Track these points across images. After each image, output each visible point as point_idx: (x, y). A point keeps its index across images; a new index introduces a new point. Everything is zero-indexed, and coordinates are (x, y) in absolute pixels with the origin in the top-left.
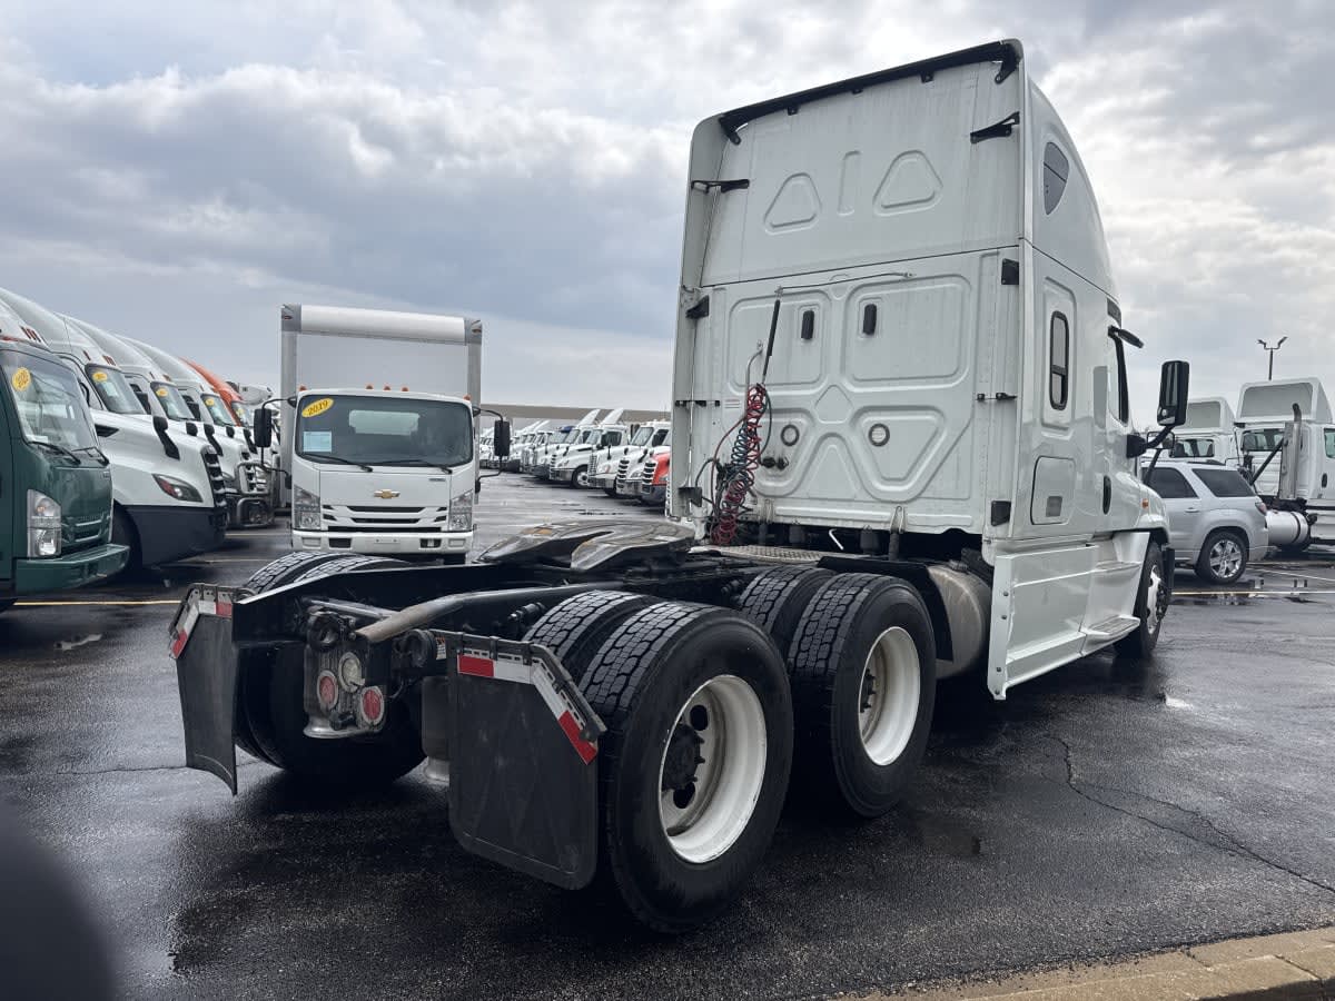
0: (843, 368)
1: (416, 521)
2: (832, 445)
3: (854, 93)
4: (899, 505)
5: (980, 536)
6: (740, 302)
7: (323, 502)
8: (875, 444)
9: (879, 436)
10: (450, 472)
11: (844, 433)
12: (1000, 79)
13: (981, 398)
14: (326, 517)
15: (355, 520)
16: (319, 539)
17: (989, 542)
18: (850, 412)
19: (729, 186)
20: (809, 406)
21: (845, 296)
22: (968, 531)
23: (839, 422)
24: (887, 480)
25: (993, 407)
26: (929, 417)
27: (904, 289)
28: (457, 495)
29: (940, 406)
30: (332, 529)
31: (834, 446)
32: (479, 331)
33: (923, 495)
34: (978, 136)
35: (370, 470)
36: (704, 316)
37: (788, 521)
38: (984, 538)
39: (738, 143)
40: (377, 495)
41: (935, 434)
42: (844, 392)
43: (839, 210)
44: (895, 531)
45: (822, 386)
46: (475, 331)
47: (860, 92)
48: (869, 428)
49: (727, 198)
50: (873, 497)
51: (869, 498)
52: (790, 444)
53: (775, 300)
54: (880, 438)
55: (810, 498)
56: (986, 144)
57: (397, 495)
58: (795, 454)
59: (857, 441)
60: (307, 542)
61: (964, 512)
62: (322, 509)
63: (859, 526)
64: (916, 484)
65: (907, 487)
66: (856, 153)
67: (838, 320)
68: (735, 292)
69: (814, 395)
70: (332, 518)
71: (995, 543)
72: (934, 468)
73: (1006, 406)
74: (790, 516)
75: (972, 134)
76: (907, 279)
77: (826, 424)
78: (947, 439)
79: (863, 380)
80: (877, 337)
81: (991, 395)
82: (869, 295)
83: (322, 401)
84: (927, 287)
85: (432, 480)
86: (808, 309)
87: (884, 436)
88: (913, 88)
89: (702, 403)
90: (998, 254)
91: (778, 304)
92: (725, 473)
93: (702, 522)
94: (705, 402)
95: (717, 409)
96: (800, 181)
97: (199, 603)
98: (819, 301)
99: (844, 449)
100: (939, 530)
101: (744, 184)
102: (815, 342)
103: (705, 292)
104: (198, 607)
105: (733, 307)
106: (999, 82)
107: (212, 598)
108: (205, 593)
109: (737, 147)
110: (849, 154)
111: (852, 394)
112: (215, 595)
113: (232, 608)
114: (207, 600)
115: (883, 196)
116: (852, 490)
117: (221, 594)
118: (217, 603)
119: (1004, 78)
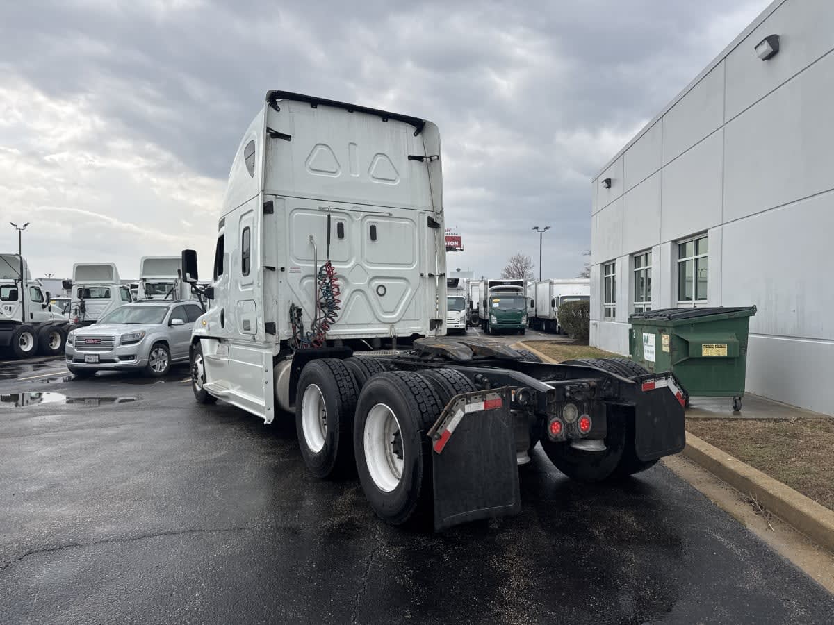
0: (362, 256)
2: (358, 296)
3: (349, 111)
4: (392, 324)
5: (425, 335)
6: (296, 209)
8: (379, 295)
9: (381, 291)
11: (365, 289)
12: (416, 134)
13: (422, 275)
18: (368, 279)
19: (276, 135)
20: (346, 275)
21: (360, 218)
22: (420, 333)
23: (362, 284)
24: (386, 313)
25: (427, 280)
26: (402, 282)
27: (389, 221)
29: (408, 278)
33: (403, 318)
34: (411, 158)
36: (271, 213)
37: (335, 338)
39: (278, 111)
41: (406, 290)
42: (364, 269)
43: (351, 171)
44: (394, 337)
45: (352, 263)
47: (352, 112)
48: (376, 288)
49: (276, 143)
50: (379, 320)
51: (379, 322)
53: (328, 213)
55: (347, 324)
56: (414, 162)
59: (371, 294)
61: (418, 326)
63: (374, 336)
64: (399, 315)
65: (394, 316)
66: (354, 144)
68: (291, 203)
69: (348, 269)
72: (406, 307)
73: (432, 279)
74: (335, 335)
75: (409, 156)
76: (390, 216)
77: (355, 284)
78: (411, 292)
79: (372, 263)
80: (377, 242)
81: (426, 274)
82: (372, 220)
84: (399, 222)
86: (340, 221)
87: (384, 291)
88: (378, 121)
90: (424, 213)
91: (329, 216)
92: (295, 314)
93: (276, 344)
94: (274, 268)
95: (283, 272)
96: (324, 148)
97: (466, 407)
98: (346, 219)
99: (364, 298)
100: (409, 335)
101: (288, 138)
102: (345, 240)
103: (269, 198)
104: (463, 410)
105: (291, 212)
106: (415, 136)
107: (481, 399)
108: (472, 398)
109: (278, 113)
110: (351, 144)
111: (368, 269)
112: (483, 398)
113: (501, 401)
114: (474, 402)
115: (372, 172)
116: (370, 318)
117: (490, 394)
118: (485, 401)
119: (417, 134)
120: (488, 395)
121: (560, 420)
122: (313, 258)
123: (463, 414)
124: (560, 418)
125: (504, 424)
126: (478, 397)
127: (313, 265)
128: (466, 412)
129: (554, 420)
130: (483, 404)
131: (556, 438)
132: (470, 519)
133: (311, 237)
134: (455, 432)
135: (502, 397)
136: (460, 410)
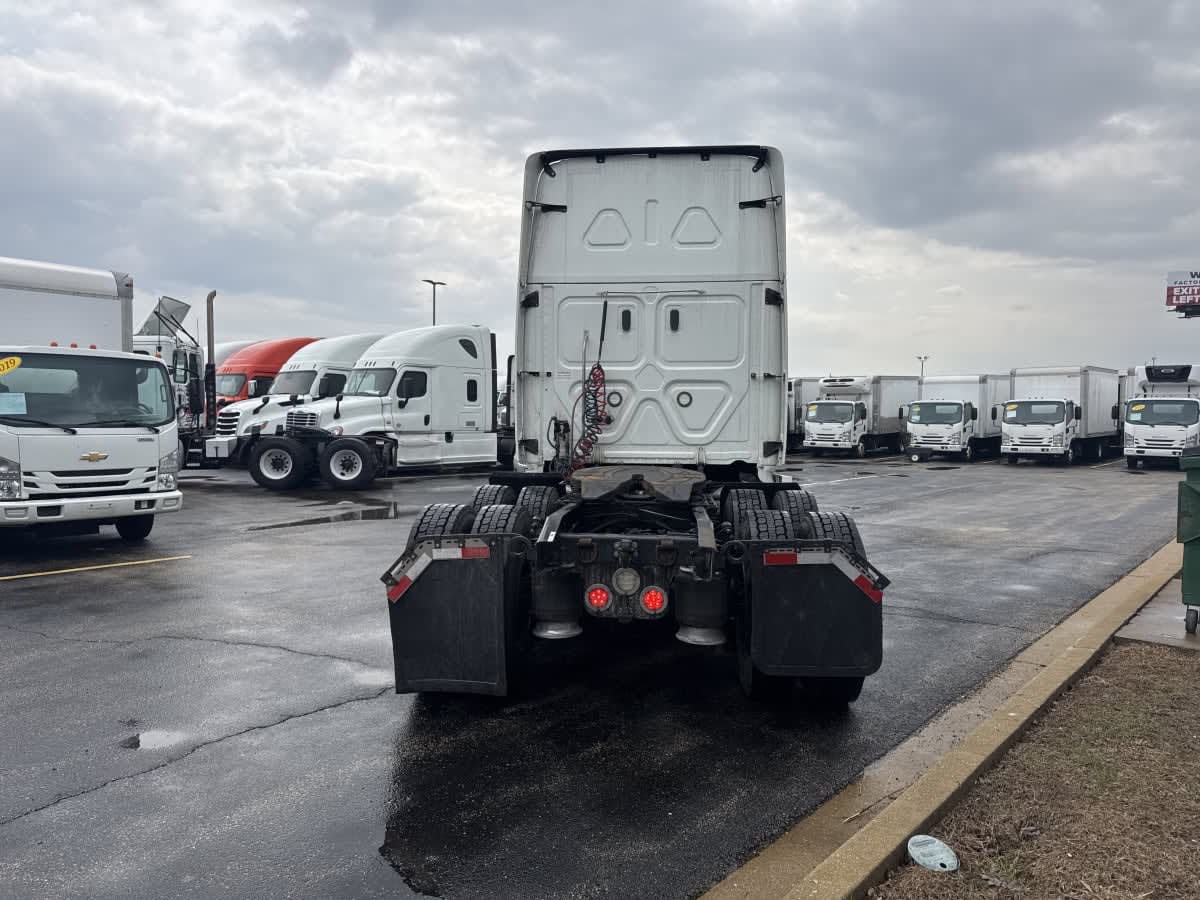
0: (656, 352)
1: (124, 483)
2: (649, 406)
4: (701, 446)
5: (755, 465)
6: (566, 298)
7: (24, 469)
8: (682, 405)
9: (685, 400)
10: (157, 431)
11: (660, 398)
12: (756, 169)
13: (753, 376)
14: (27, 484)
15: (59, 485)
16: (26, 508)
17: (762, 468)
18: (664, 384)
19: (548, 208)
20: (631, 379)
21: (655, 302)
22: (748, 461)
23: (656, 391)
24: (691, 430)
25: (761, 382)
26: (719, 388)
27: (698, 302)
28: (166, 454)
29: (727, 381)
30: (33, 497)
31: (649, 407)
32: (130, 285)
33: (719, 439)
34: (744, 205)
35: (74, 433)
36: (535, 306)
38: (758, 466)
39: (553, 176)
40: (84, 459)
41: (724, 399)
42: (658, 370)
43: (646, 239)
45: (640, 364)
46: (127, 285)
47: (654, 157)
48: (676, 396)
49: (547, 217)
50: (678, 439)
51: (679, 443)
52: (613, 406)
53: (604, 300)
54: (685, 401)
55: (632, 443)
56: (748, 210)
57: (106, 457)
58: (620, 412)
59: (668, 404)
60: (10, 513)
61: (744, 449)
62: (23, 477)
63: (672, 462)
64: (712, 433)
65: (704, 435)
66: (655, 201)
67: (649, 319)
68: (561, 291)
69: (635, 371)
70: (34, 485)
71: (766, 468)
72: (725, 421)
73: (769, 380)
75: (740, 203)
76: (701, 294)
77: (644, 391)
78: (734, 401)
79: (671, 362)
80: (680, 332)
81: (760, 375)
82: (674, 303)
83: (8, 359)
84: (715, 302)
85: (141, 440)
86: (625, 309)
87: (688, 400)
88: (695, 163)
89: (536, 374)
90: (761, 284)
91: (606, 303)
92: (561, 428)
93: (539, 466)
94: (538, 373)
95: (550, 378)
96: (611, 214)
97: (434, 551)
98: (635, 304)
99: (659, 409)
100: (729, 462)
101: (563, 209)
102: (632, 333)
103: (534, 288)
104: (431, 555)
105: (561, 302)
106: (755, 171)
107: (457, 544)
108: (444, 542)
109: (552, 179)
110: (649, 201)
111: (664, 371)
112: (461, 542)
113: (488, 550)
114: (445, 547)
115: (678, 235)
116: (667, 437)
117: (471, 540)
118: (463, 547)
119: (758, 169)
120: (467, 540)
121: (606, 589)
122: (581, 359)
123: (429, 560)
124: (608, 586)
125: (492, 580)
126: (453, 540)
127: (580, 368)
128: (435, 557)
129: (594, 586)
130: (459, 551)
131: (598, 612)
132: (445, 689)
133: (586, 332)
134: (419, 579)
135: (490, 545)
136: (424, 555)
